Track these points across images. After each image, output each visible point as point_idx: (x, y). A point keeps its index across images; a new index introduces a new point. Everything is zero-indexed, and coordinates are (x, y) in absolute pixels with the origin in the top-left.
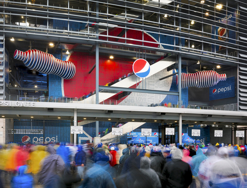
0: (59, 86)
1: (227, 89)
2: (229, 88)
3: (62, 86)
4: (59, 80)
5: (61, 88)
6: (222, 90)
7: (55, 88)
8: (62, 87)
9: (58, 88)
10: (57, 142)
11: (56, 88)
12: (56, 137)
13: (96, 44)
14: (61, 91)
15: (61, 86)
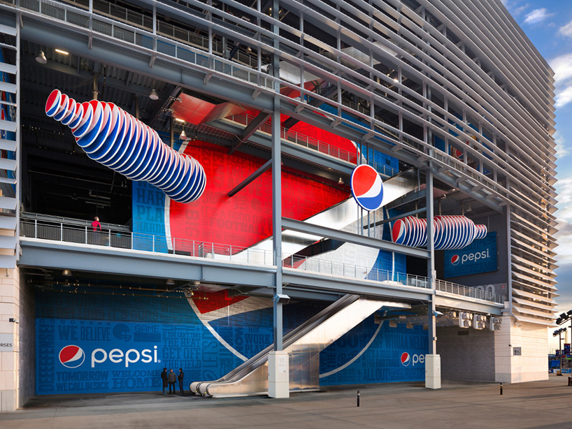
0: (159, 219)
1: (482, 256)
2: (486, 254)
3: (165, 220)
4: (158, 204)
5: (164, 226)
6: (471, 257)
7: (149, 225)
8: (166, 224)
9: (157, 225)
10: (156, 361)
11: (151, 224)
12: (153, 350)
13: (274, 110)
14: (165, 233)
15: (163, 221)
